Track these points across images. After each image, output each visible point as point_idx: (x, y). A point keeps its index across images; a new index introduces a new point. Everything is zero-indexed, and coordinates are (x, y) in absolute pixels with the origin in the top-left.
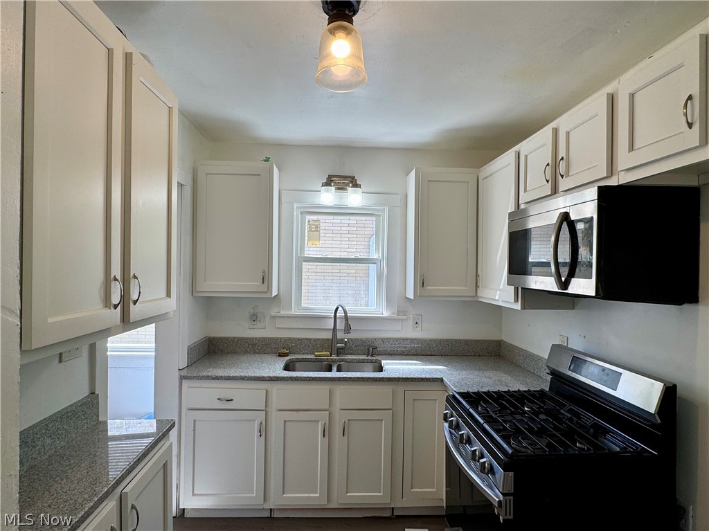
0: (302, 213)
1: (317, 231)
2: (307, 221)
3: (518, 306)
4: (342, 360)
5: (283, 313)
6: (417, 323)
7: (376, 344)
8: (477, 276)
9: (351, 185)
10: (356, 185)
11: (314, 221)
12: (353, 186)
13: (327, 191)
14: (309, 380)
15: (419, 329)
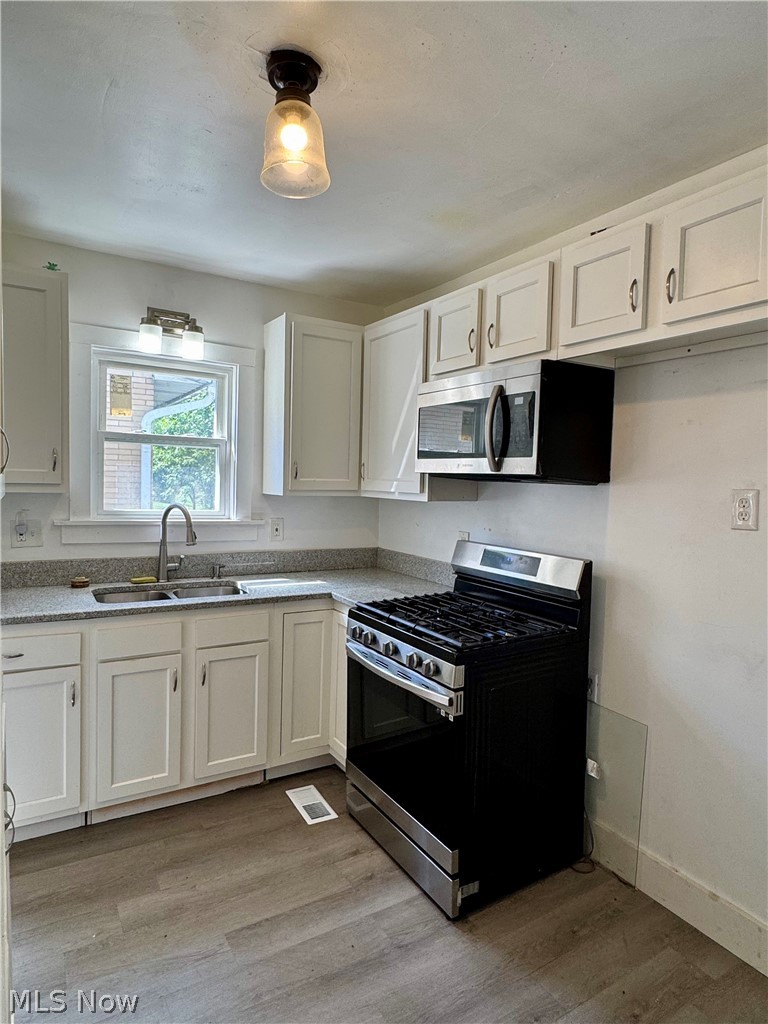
0: (101, 362)
1: (126, 393)
2: (108, 377)
3: (424, 498)
4: (178, 586)
5: (74, 519)
6: (277, 530)
7: (222, 561)
8: (361, 465)
9: (187, 327)
10: (196, 329)
11: (122, 377)
12: (191, 329)
13: (150, 331)
14: (152, 612)
15: (280, 538)
